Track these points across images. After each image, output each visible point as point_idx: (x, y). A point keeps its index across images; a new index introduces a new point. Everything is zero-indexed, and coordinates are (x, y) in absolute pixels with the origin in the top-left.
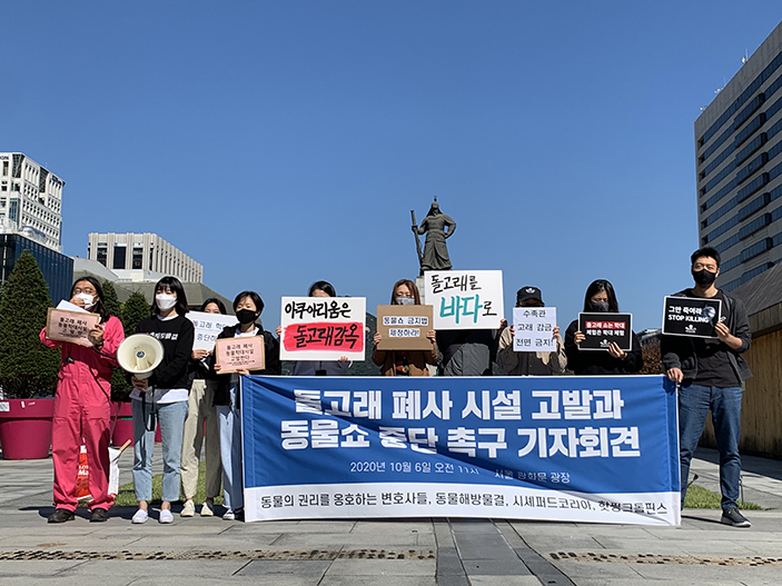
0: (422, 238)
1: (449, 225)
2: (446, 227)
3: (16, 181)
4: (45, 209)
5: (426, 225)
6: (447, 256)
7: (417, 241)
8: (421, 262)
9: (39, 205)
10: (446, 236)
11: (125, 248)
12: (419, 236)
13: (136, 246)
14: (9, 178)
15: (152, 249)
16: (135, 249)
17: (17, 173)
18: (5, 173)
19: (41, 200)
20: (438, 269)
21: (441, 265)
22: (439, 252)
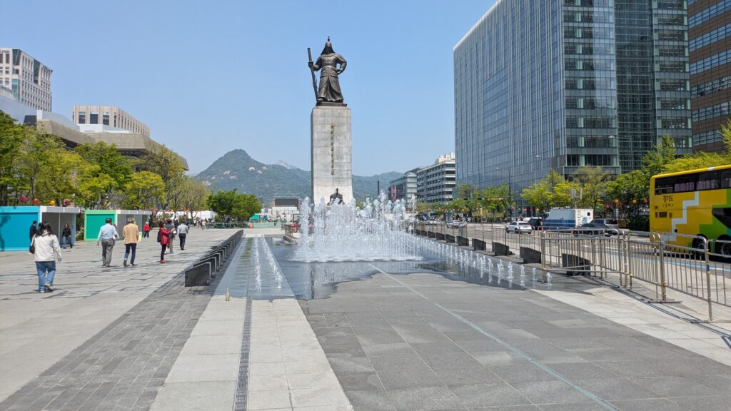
1: (341, 63)
2: (338, 65)
3: (16, 67)
4: (39, 88)
5: (321, 63)
6: (339, 89)
7: (314, 76)
8: (316, 95)
9: (34, 85)
10: (338, 72)
11: (97, 115)
12: (315, 72)
13: (105, 114)
14: (10, 65)
15: (115, 117)
16: (104, 116)
17: (16, 62)
18: (8, 62)
19: (35, 82)
20: (332, 101)
21: (334, 98)
22: (333, 86)
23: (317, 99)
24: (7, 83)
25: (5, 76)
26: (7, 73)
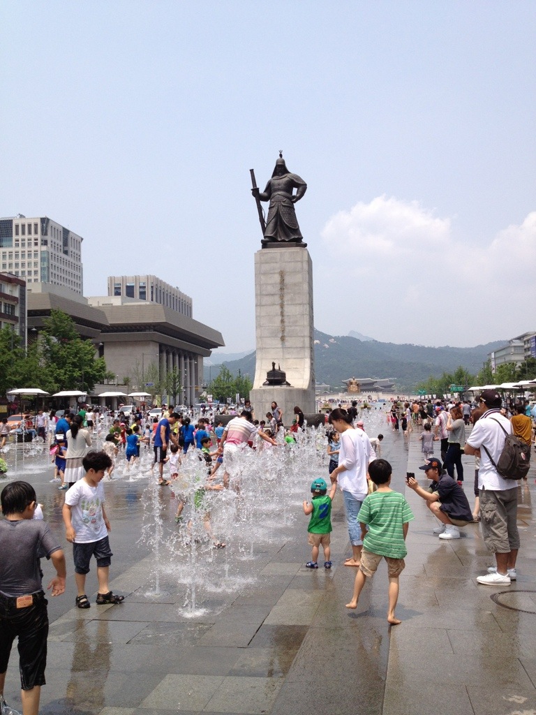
0: (266, 205)
3: (46, 238)
4: (68, 259)
5: (270, 187)
7: (260, 209)
8: (264, 233)
9: (64, 256)
10: (294, 199)
11: (133, 287)
13: (142, 285)
14: (39, 236)
15: (152, 287)
16: (140, 287)
17: (44, 232)
18: (36, 232)
19: (66, 252)
20: (284, 241)
21: (287, 236)
22: (285, 220)
24: (36, 255)
25: (33, 248)
26: (36, 244)
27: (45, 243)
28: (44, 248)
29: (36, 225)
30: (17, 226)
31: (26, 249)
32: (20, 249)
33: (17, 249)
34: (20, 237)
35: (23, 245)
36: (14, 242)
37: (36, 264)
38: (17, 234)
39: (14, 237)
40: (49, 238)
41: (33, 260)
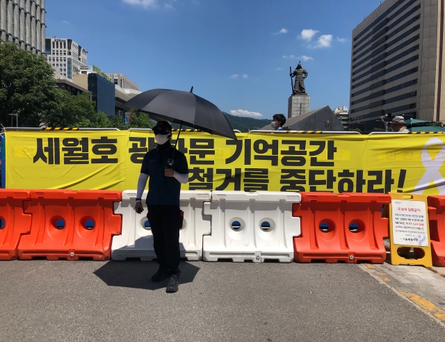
1: (305, 73)
4: (81, 63)
5: (295, 73)
6: (304, 86)
7: (292, 80)
8: (293, 89)
10: (304, 78)
15: (121, 80)
16: (115, 80)
17: (69, 47)
18: (65, 47)
19: (79, 59)
20: (300, 92)
22: (301, 85)
23: (293, 91)
24: (65, 60)
25: (63, 56)
26: (65, 54)
27: (70, 54)
28: (69, 56)
29: (65, 44)
30: (54, 43)
31: (59, 56)
32: (55, 56)
33: (54, 56)
34: (55, 49)
35: (57, 54)
36: (52, 52)
37: (65, 65)
38: (54, 47)
39: (52, 49)
40: (71, 51)
41: (63, 62)
